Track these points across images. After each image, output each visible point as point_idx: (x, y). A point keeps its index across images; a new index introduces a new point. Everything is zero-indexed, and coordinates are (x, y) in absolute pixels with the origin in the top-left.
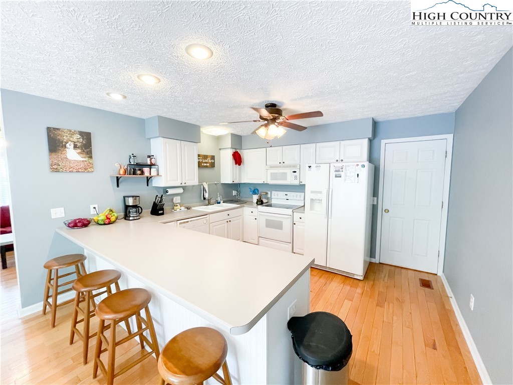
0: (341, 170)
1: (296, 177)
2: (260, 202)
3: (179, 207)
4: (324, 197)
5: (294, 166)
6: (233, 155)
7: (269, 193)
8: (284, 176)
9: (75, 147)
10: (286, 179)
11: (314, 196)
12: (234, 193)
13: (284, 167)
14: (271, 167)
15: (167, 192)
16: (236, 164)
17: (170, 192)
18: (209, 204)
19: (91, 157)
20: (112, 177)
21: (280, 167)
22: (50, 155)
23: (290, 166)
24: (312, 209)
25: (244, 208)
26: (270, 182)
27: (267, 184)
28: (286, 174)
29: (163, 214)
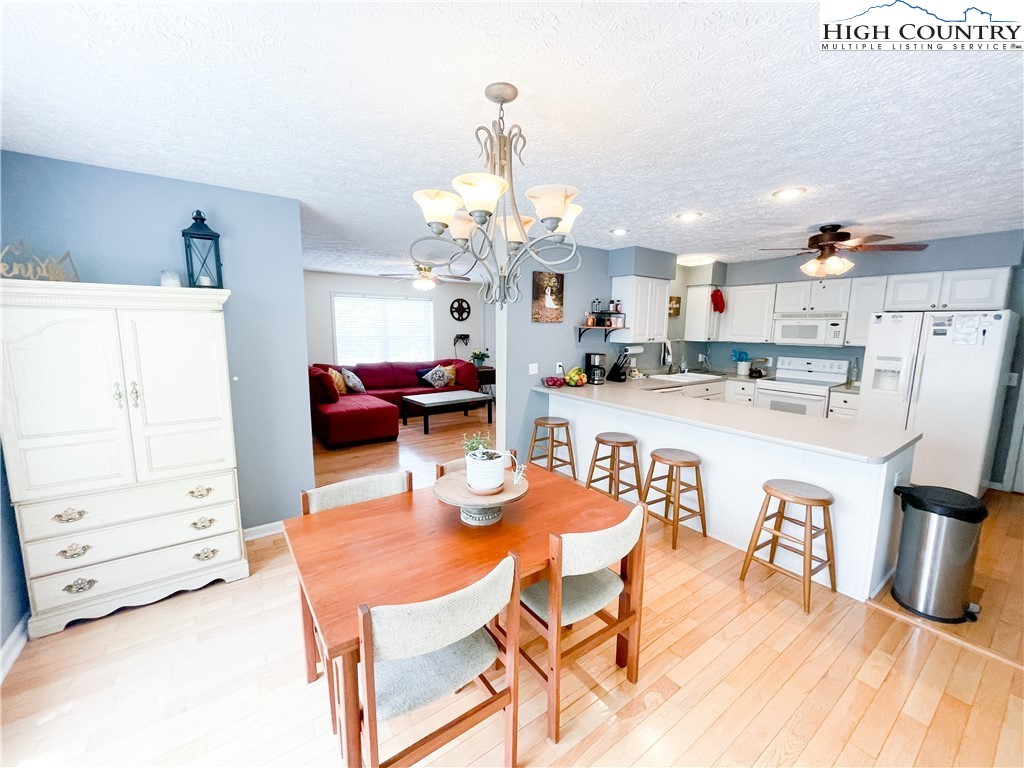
0: (947, 323)
1: (836, 334)
2: (755, 374)
3: (637, 372)
4: (905, 367)
5: (836, 315)
6: (712, 296)
7: (771, 359)
8: (813, 331)
9: (552, 293)
10: (815, 337)
11: (882, 365)
12: (701, 358)
13: (811, 316)
14: (783, 316)
15: (626, 350)
16: (715, 310)
17: (631, 350)
18: (670, 372)
19: (562, 304)
20: (575, 328)
21: (805, 316)
22: (533, 303)
23: (827, 315)
24: (875, 386)
25: (728, 382)
26: (779, 340)
27: (773, 344)
28: (816, 327)
29: (624, 380)
